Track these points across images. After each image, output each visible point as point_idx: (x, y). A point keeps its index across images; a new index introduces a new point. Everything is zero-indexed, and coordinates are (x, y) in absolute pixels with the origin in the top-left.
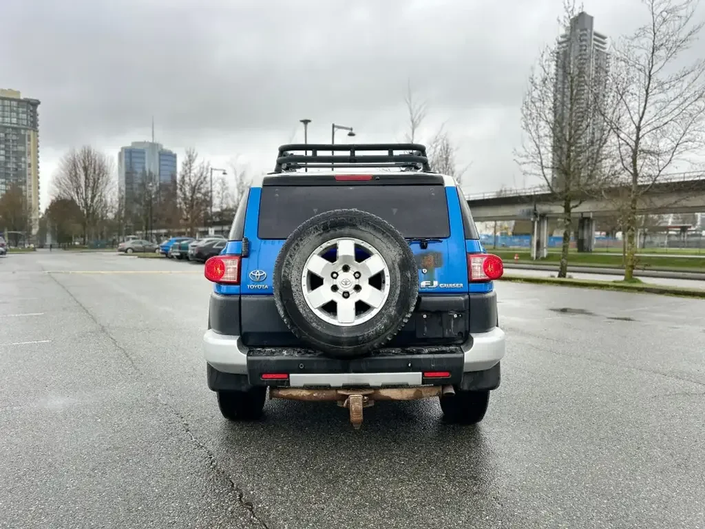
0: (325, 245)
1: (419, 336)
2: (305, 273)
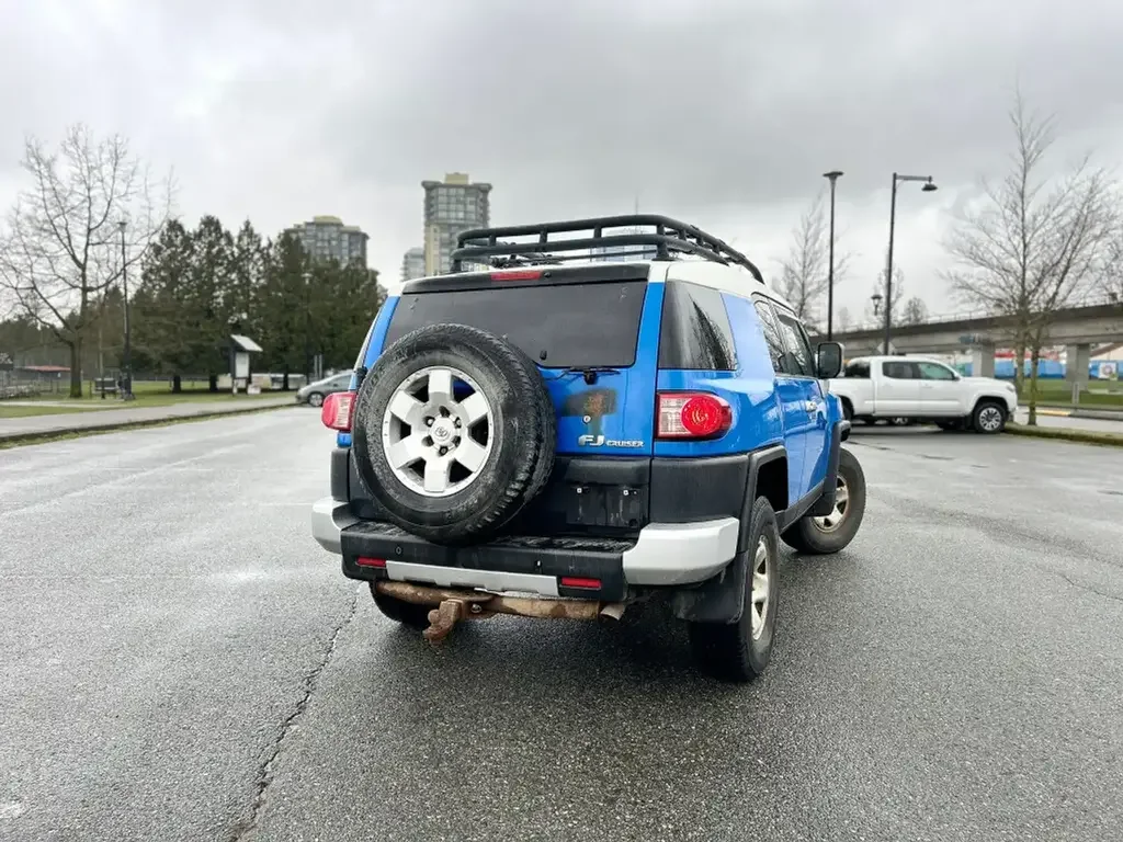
0: (413, 377)
1: (570, 521)
2: (387, 417)
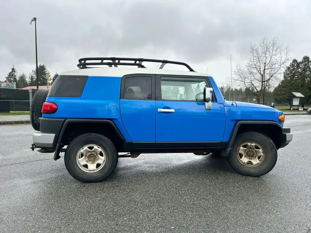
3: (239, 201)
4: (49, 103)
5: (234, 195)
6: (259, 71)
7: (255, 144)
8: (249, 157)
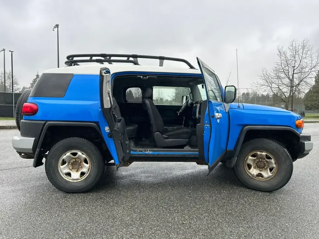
3: (240, 223)
4: (30, 104)
5: (235, 214)
6: (288, 76)
7: (265, 153)
8: (259, 168)
